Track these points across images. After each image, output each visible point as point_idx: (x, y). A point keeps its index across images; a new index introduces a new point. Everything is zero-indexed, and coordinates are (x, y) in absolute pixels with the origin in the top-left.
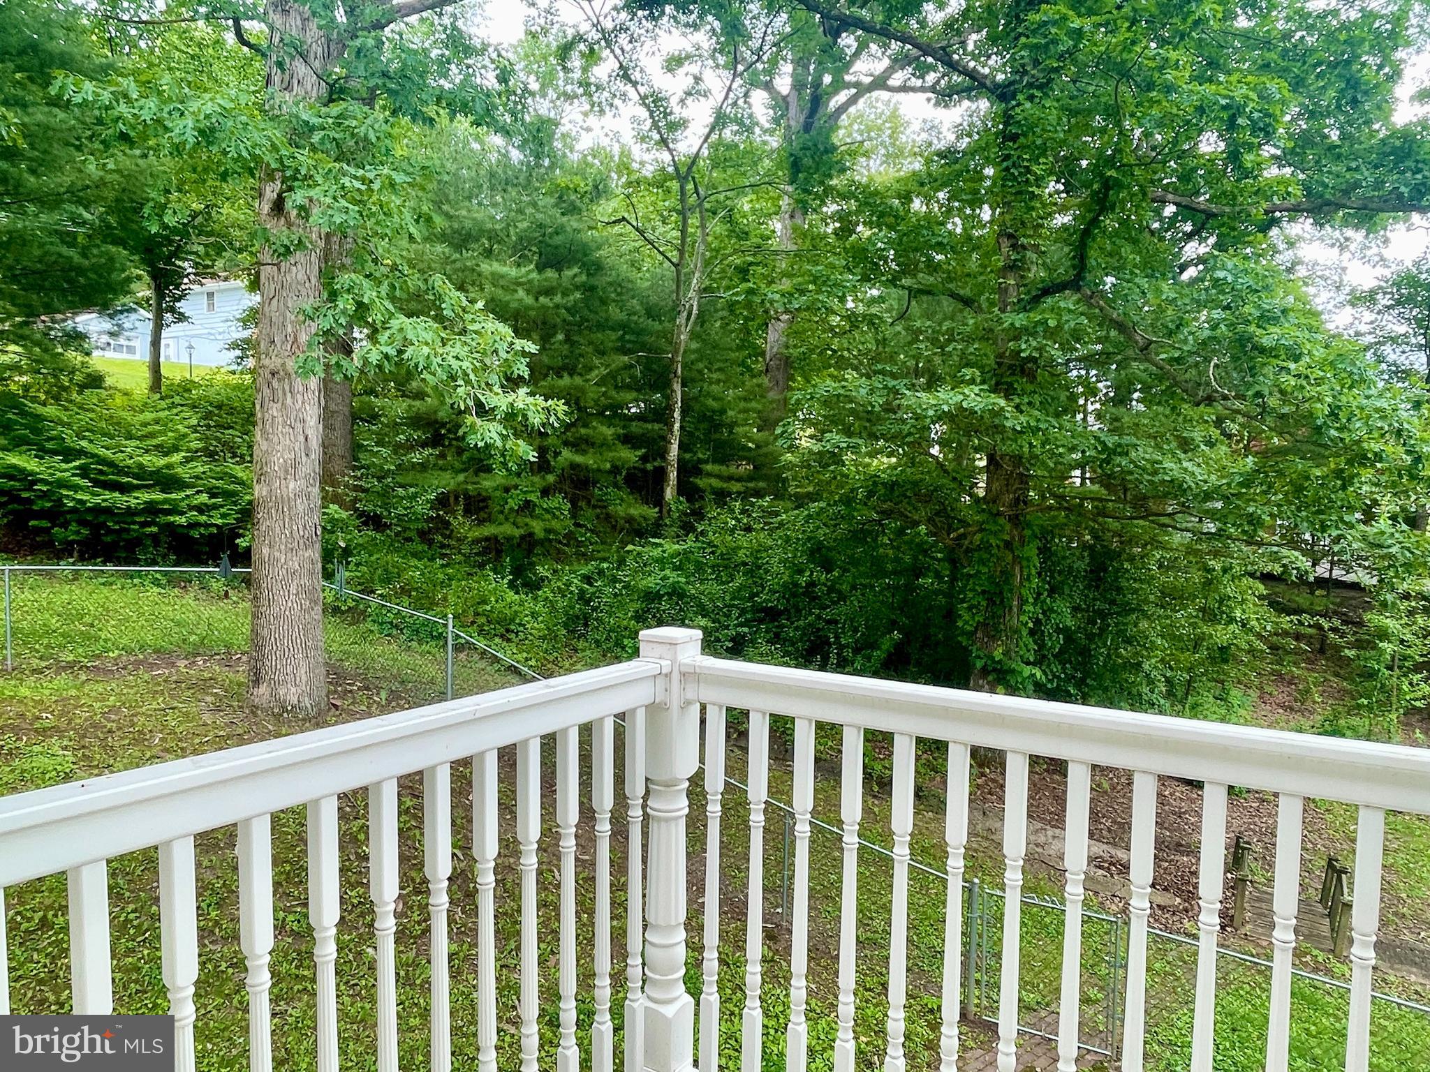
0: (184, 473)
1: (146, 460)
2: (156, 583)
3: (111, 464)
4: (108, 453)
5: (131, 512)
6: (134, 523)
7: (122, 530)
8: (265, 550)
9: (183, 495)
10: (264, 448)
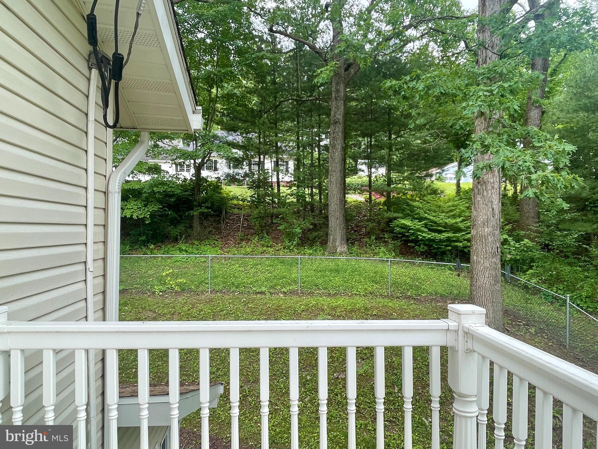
0: (461, 225)
1: (447, 221)
2: (450, 269)
3: (435, 223)
4: (434, 218)
5: (441, 241)
6: (443, 245)
7: (438, 248)
8: (475, 258)
9: (461, 234)
10: (475, 214)
